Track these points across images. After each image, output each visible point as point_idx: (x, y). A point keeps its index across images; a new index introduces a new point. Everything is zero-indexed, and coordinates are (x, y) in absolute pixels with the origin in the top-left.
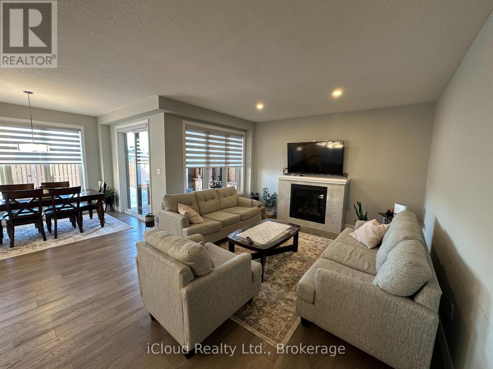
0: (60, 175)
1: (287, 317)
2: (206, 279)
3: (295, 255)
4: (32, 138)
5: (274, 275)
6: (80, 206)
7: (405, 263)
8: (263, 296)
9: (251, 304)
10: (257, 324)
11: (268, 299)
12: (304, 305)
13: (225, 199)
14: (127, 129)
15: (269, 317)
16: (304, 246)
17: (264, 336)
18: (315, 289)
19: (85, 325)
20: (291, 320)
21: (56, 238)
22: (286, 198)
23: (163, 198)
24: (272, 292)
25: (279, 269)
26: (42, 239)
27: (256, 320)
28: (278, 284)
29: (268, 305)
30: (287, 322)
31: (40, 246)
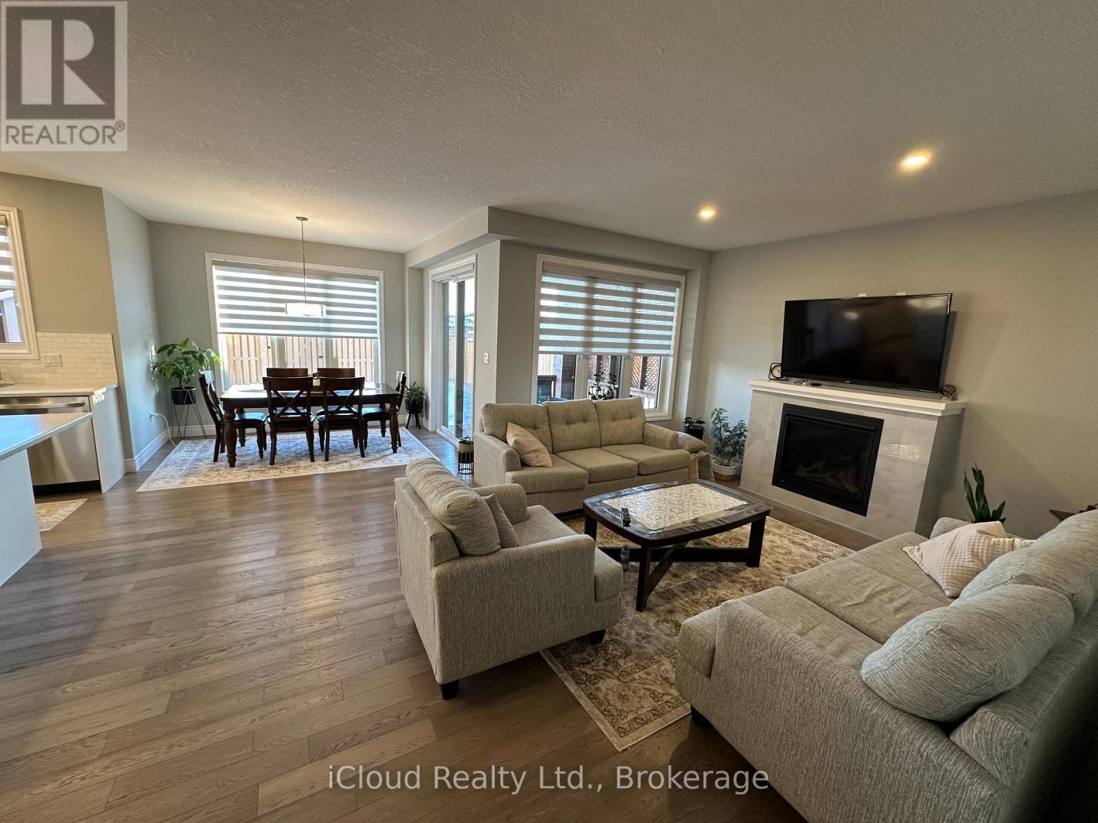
0: (360, 358)
1: (664, 694)
2: (478, 562)
3: (749, 572)
4: (304, 294)
5: (675, 603)
6: (363, 413)
7: (931, 628)
8: (629, 637)
9: (597, 645)
10: (593, 685)
11: (638, 646)
12: (691, 675)
13: (613, 424)
14: (447, 275)
15: (624, 680)
16: (784, 559)
17: (597, 712)
18: (715, 645)
19: (323, 599)
20: (671, 702)
21: (327, 460)
22: (767, 438)
23: (482, 410)
24: (653, 635)
25: (694, 593)
26: (309, 460)
27: (593, 677)
28: (674, 624)
29: (632, 658)
30: (659, 703)
31: (305, 469)
